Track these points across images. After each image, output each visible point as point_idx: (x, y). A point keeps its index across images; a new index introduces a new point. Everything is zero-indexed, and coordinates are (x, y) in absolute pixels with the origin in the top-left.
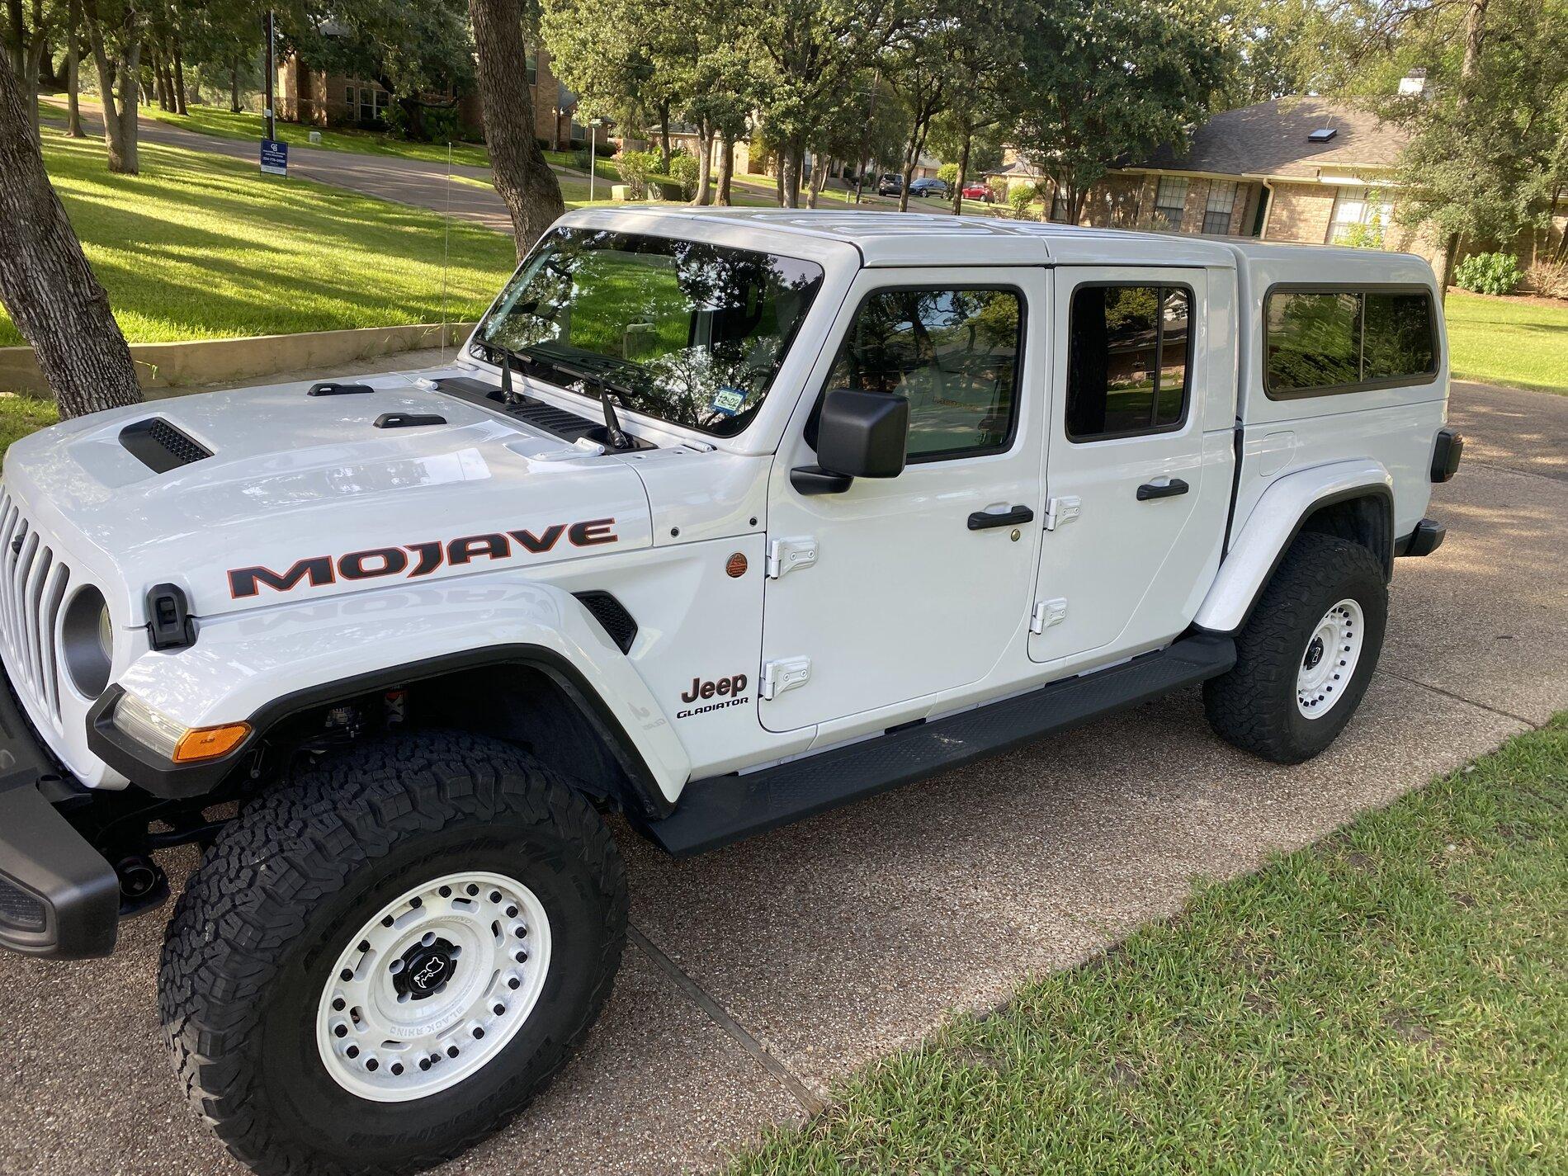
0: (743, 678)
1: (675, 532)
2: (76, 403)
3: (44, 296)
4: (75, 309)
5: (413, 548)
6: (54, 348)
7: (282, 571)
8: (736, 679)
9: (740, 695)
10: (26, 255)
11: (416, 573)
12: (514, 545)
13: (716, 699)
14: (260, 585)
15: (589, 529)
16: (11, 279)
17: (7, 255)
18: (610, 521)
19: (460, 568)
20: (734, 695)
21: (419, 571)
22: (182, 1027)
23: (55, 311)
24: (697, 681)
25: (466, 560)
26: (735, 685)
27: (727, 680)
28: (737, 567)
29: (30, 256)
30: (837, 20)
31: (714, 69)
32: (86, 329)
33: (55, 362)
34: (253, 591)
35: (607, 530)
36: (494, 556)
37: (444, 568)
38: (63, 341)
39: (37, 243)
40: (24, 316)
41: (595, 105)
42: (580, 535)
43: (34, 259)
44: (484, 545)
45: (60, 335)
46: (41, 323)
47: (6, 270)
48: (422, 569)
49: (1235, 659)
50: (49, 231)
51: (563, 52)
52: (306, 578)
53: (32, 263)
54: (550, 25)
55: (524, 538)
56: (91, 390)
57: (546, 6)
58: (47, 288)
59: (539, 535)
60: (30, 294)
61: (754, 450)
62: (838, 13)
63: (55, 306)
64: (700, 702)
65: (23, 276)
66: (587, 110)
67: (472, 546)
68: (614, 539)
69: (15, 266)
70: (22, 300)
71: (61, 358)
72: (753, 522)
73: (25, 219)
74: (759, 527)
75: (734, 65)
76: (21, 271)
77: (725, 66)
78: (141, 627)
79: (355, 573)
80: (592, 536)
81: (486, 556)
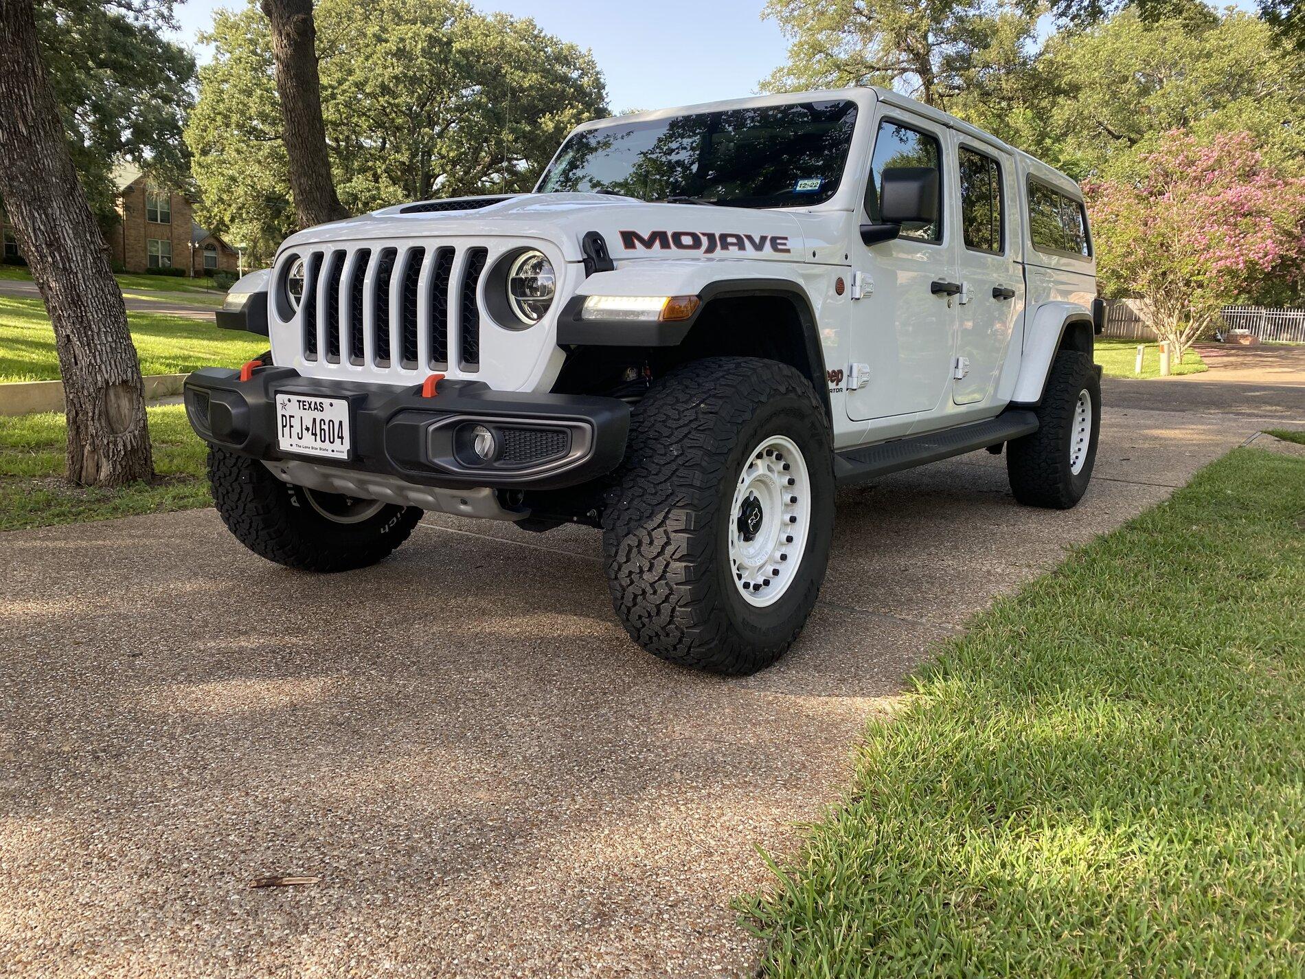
0: (841, 372)
1: (814, 255)
2: (86, 336)
3: (69, 242)
4: (92, 254)
5: (704, 234)
6: (73, 287)
7: (646, 236)
8: (837, 372)
9: (839, 385)
10: (56, 207)
12: (747, 242)
13: (830, 385)
14: (636, 242)
15: (779, 241)
16: (42, 227)
17: (40, 207)
18: (787, 239)
20: (836, 384)
21: (707, 251)
22: (666, 518)
23: (76, 255)
25: (727, 249)
26: (838, 377)
27: (834, 372)
28: (840, 288)
29: (60, 208)
30: (451, 154)
31: (352, 194)
32: (99, 272)
33: (73, 299)
34: (633, 246)
35: (785, 244)
36: (739, 249)
37: (718, 251)
38: (81, 281)
39: (65, 197)
40: (50, 259)
41: (245, 229)
42: (774, 244)
43: (63, 211)
44: (734, 240)
45: (80, 276)
46: (64, 264)
47: (39, 220)
48: (709, 250)
49: (1038, 423)
50: (73, 189)
51: (214, 186)
52: (657, 244)
53: (61, 213)
54: (200, 164)
55: (749, 238)
56: (101, 324)
57: (195, 151)
58: (72, 235)
59: (757, 241)
60: (57, 240)
61: (844, 207)
62: (452, 150)
63: (77, 251)
65: (52, 224)
66: (238, 233)
67: (729, 240)
68: (788, 251)
69: (47, 216)
70: (49, 245)
71: (78, 296)
72: (846, 257)
73: (56, 178)
74: (848, 262)
75: (369, 191)
76: (51, 220)
77: (362, 192)
78: (579, 262)
79: (679, 245)
80: (780, 247)
81: (736, 248)
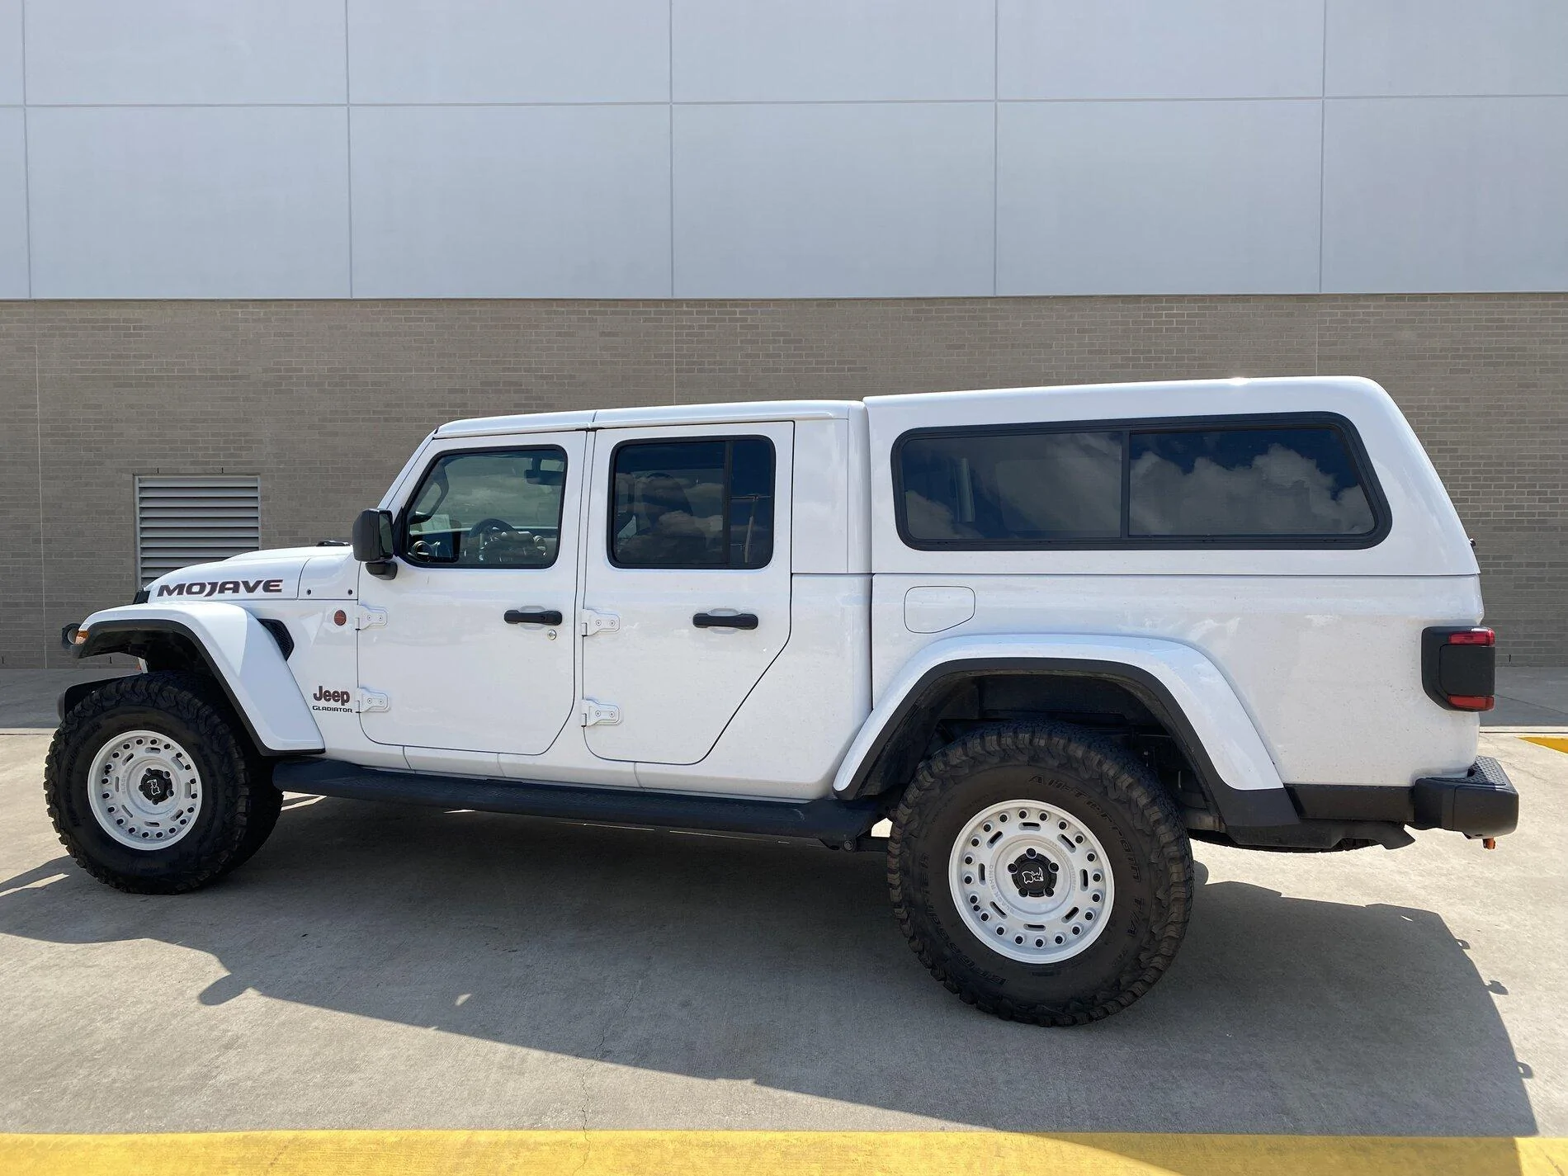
0: (347, 693)
1: (309, 592)
5: (209, 584)
8: (343, 693)
9: (347, 706)
11: (206, 596)
12: (242, 587)
13: (332, 704)
14: (166, 593)
15: (271, 584)
18: (281, 581)
19: (222, 596)
20: (343, 704)
21: (208, 595)
24: (321, 688)
25: (223, 592)
26: (343, 697)
27: (337, 692)
28: (340, 618)
34: (163, 595)
35: (278, 586)
36: (234, 592)
37: (216, 595)
42: (267, 588)
44: (231, 586)
48: (210, 594)
52: (177, 592)
55: (246, 584)
59: (251, 584)
64: (323, 703)
67: (228, 586)
68: (280, 591)
72: (350, 592)
74: (354, 596)
79: (189, 592)
80: (271, 588)
81: (231, 591)
